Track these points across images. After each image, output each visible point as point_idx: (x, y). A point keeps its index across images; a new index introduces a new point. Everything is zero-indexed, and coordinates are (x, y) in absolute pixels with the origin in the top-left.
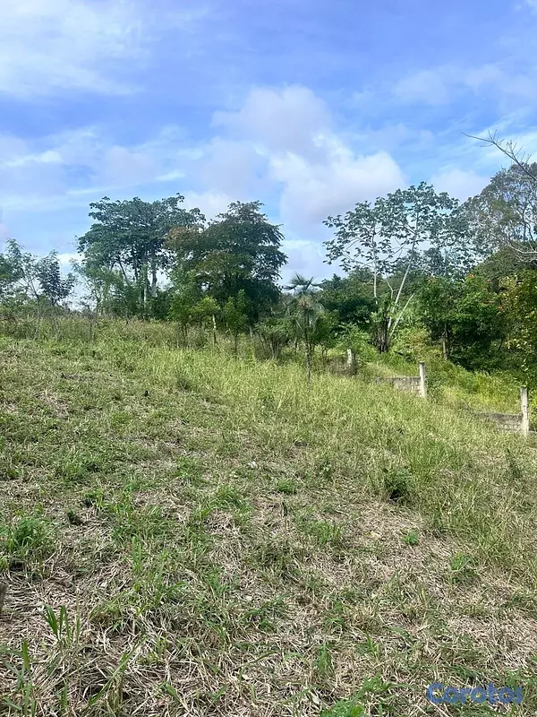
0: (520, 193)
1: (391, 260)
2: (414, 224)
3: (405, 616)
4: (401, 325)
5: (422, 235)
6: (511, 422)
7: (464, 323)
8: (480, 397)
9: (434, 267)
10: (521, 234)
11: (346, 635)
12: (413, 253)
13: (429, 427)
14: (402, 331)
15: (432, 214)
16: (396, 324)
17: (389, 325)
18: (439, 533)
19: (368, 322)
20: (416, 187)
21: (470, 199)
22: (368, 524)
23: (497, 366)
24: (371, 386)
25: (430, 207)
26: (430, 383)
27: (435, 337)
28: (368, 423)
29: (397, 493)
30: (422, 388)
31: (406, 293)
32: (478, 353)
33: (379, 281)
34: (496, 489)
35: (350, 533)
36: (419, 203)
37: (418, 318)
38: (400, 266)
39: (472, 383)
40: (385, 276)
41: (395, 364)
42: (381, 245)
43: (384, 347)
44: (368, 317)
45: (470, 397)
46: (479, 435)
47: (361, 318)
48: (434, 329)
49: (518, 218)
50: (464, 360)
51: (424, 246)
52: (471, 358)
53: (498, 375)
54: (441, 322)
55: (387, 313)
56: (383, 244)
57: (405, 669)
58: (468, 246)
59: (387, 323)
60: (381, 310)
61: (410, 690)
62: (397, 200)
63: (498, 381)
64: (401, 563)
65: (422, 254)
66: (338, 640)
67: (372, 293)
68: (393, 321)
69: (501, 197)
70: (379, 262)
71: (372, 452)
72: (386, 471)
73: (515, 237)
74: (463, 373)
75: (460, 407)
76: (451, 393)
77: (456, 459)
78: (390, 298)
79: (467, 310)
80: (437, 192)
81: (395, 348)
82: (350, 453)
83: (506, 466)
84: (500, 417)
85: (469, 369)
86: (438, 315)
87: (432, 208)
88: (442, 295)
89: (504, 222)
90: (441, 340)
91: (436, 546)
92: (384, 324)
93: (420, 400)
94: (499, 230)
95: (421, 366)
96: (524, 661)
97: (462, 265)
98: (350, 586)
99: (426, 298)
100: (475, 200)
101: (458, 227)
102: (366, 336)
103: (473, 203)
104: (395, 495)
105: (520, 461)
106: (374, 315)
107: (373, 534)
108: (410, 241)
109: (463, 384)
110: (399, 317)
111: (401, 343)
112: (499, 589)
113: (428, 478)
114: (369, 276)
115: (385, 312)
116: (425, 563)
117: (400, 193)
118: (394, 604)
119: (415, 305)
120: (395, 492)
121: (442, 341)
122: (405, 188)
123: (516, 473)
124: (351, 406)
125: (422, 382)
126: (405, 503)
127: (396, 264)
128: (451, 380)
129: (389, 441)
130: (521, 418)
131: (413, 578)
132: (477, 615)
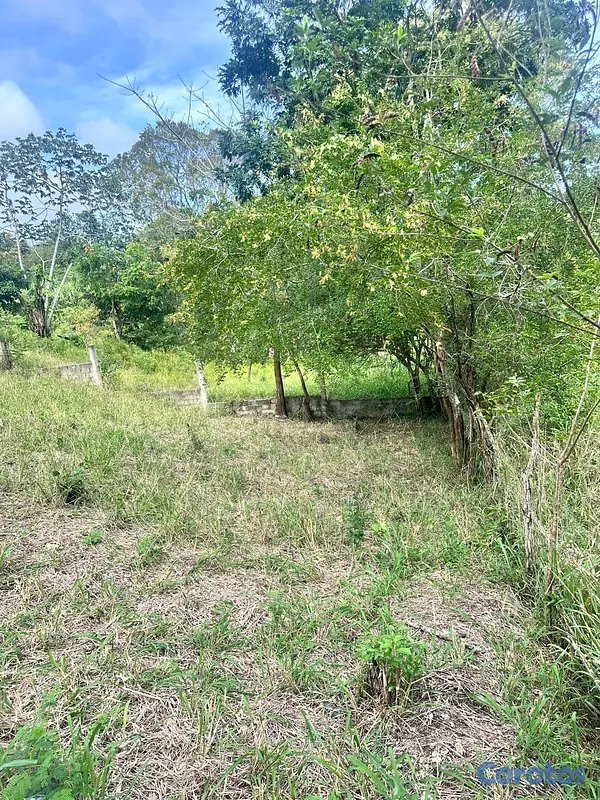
0: (171, 155)
1: (35, 223)
2: (57, 181)
3: (93, 618)
4: (61, 303)
5: (70, 196)
6: (191, 397)
7: (133, 296)
8: (158, 375)
9: (91, 234)
10: (178, 199)
11: (25, 662)
12: (64, 217)
13: (105, 416)
14: (65, 310)
15: (78, 170)
16: (55, 301)
17: (46, 305)
18: (124, 523)
19: (17, 301)
20: (54, 134)
21: (119, 155)
22: (42, 537)
23: (172, 342)
24: (33, 380)
25: (74, 160)
26: (104, 368)
27: (103, 316)
28: (32, 424)
29: (74, 495)
30: (96, 375)
31: (62, 263)
32: (152, 330)
33: (25, 250)
34: (180, 466)
35: (18, 553)
36: (60, 154)
37: (81, 294)
38: (46, 232)
39: (150, 362)
40: (31, 243)
41: (60, 350)
42: (18, 204)
43: (45, 332)
44: (17, 296)
45: (149, 377)
46: (162, 415)
47: (8, 297)
48: (100, 306)
49: (171, 182)
50: (139, 339)
51: (76, 209)
52: (146, 337)
53: (175, 351)
54: (107, 297)
55: (40, 289)
56: (21, 202)
57: (95, 668)
58: (125, 211)
59: (43, 302)
60: (33, 286)
61: (102, 687)
62: (31, 146)
63: (174, 358)
64: (83, 568)
65: (74, 218)
66: (14, 672)
67: (18, 265)
68: (51, 300)
69: (153, 157)
70: (20, 226)
71: (41, 457)
72: (56, 474)
73: (173, 203)
74: (139, 354)
75: (140, 390)
76: (128, 376)
77: (137, 444)
78: (41, 271)
79: (133, 283)
80: (81, 144)
81: (58, 331)
82: (11, 464)
83: (188, 440)
84: (180, 393)
85: (144, 348)
86: (102, 290)
87: (77, 162)
88: (104, 267)
89: (158, 186)
90: (110, 320)
91: (122, 539)
92: (40, 303)
93: (95, 388)
94: (155, 195)
95: (90, 349)
96: (209, 614)
97: (120, 232)
98: (25, 610)
99: (85, 268)
100: (125, 158)
101: (111, 188)
102: (20, 319)
103: (123, 161)
104: (71, 498)
105: (201, 433)
106: (24, 292)
107: (48, 546)
108: (56, 201)
109: (140, 365)
110: (57, 294)
111: (65, 326)
112: (185, 559)
113: (107, 471)
114: (10, 244)
115: (38, 287)
116: (111, 558)
117: (33, 138)
118: (79, 611)
119: (74, 279)
120: (70, 495)
121: (112, 320)
122: (40, 133)
123: (198, 446)
124: (8, 408)
125: (94, 368)
126: (84, 503)
127: (42, 228)
128: (126, 362)
129: (60, 440)
130: (199, 392)
131: (98, 577)
132: (165, 590)
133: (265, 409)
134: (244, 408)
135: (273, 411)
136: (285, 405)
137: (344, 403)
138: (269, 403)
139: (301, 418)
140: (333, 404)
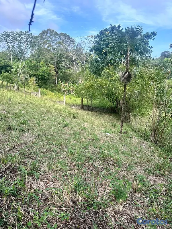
30: (40, 95)
44: (11, 71)
84: (59, 102)
125: (39, 93)
130: (64, 102)
133: (78, 107)
134: (73, 107)
135: (80, 108)
136: (83, 107)
137: (95, 108)
138: (79, 106)
139: (86, 110)
140: (93, 108)
